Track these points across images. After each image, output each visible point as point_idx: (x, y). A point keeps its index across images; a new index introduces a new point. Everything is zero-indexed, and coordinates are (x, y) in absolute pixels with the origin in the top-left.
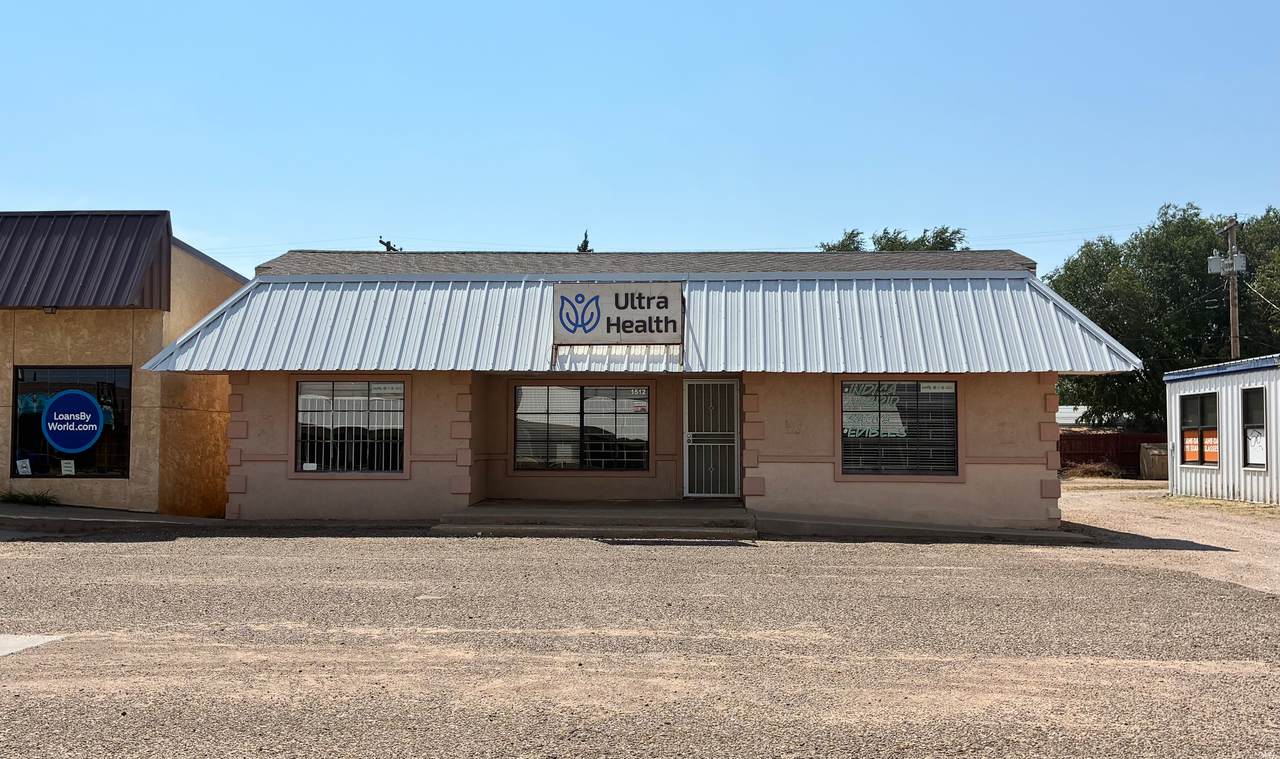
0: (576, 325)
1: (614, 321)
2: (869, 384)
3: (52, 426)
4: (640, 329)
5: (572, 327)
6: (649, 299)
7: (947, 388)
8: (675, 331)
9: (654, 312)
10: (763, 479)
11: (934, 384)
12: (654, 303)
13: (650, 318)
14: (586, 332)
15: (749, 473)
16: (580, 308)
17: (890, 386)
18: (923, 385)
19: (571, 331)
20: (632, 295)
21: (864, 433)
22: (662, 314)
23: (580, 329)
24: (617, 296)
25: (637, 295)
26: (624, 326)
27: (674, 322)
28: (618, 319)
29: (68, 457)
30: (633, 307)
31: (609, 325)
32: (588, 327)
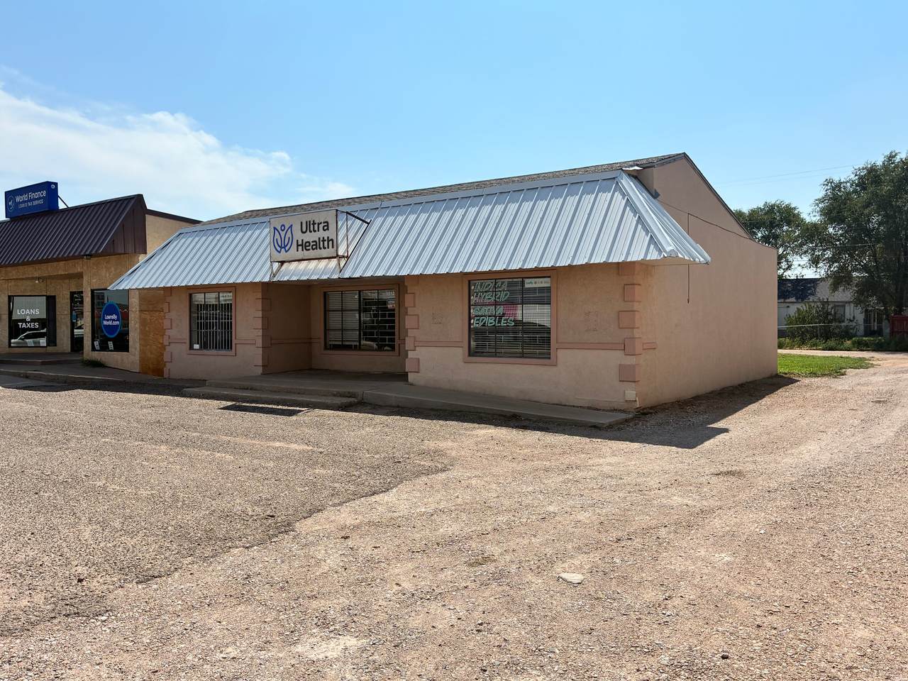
0: (281, 247)
1: (300, 243)
2: (488, 282)
3: (105, 323)
4: (314, 247)
5: (279, 249)
6: (319, 224)
7: (545, 283)
8: (333, 247)
9: (322, 234)
10: (419, 359)
11: (536, 280)
12: (321, 226)
13: (319, 238)
14: (286, 252)
15: (411, 354)
16: (283, 234)
17: (503, 283)
18: (527, 281)
19: (278, 251)
20: (310, 222)
21: (485, 323)
22: (325, 234)
23: (283, 250)
24: (302, 223)
25: (312, 222)
26: (304, 246)
27: (332, 240)
28: (302, 240)
29: (110, 340)
30: (310, 232)
31: (298, 245)
32: (287, 248)
